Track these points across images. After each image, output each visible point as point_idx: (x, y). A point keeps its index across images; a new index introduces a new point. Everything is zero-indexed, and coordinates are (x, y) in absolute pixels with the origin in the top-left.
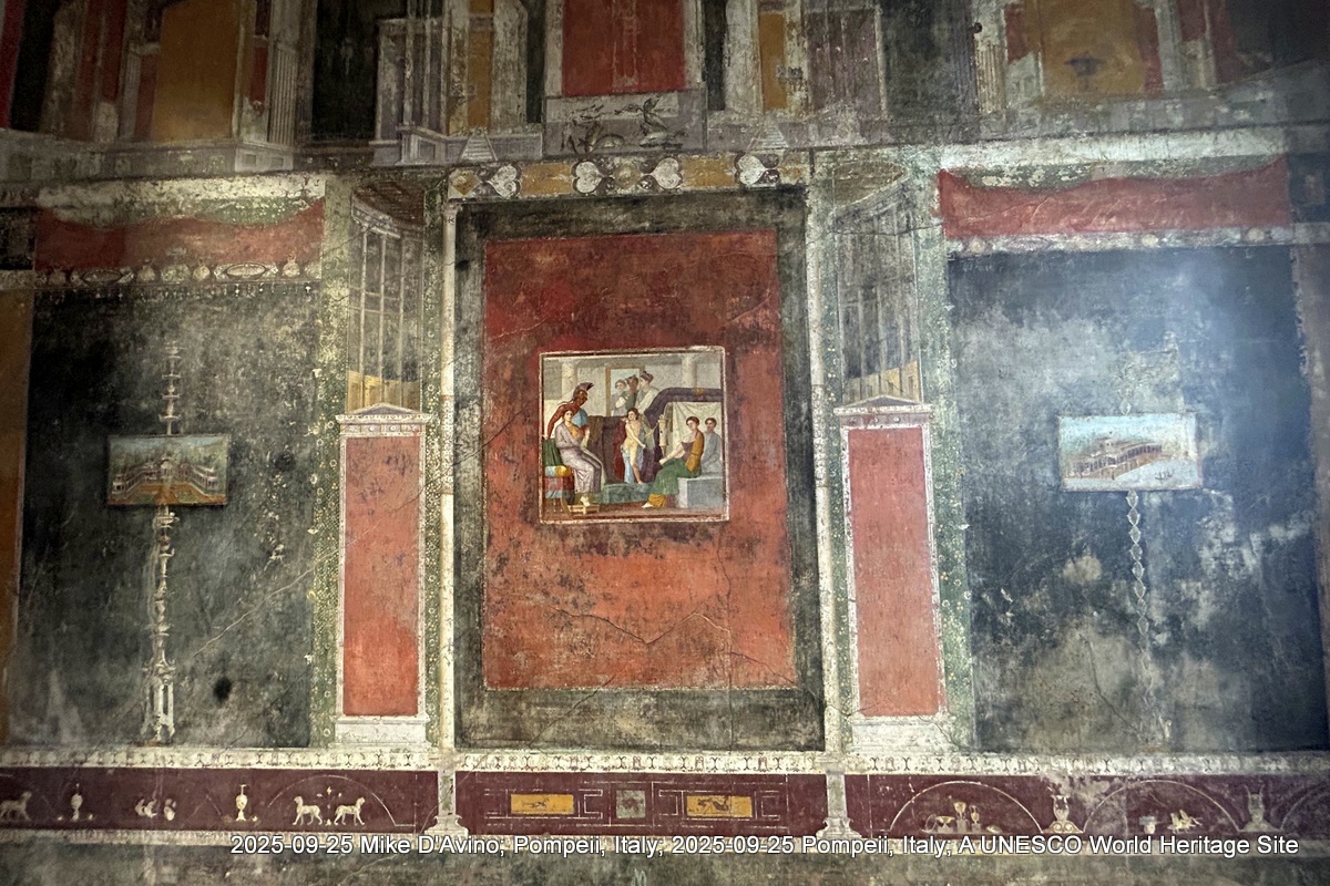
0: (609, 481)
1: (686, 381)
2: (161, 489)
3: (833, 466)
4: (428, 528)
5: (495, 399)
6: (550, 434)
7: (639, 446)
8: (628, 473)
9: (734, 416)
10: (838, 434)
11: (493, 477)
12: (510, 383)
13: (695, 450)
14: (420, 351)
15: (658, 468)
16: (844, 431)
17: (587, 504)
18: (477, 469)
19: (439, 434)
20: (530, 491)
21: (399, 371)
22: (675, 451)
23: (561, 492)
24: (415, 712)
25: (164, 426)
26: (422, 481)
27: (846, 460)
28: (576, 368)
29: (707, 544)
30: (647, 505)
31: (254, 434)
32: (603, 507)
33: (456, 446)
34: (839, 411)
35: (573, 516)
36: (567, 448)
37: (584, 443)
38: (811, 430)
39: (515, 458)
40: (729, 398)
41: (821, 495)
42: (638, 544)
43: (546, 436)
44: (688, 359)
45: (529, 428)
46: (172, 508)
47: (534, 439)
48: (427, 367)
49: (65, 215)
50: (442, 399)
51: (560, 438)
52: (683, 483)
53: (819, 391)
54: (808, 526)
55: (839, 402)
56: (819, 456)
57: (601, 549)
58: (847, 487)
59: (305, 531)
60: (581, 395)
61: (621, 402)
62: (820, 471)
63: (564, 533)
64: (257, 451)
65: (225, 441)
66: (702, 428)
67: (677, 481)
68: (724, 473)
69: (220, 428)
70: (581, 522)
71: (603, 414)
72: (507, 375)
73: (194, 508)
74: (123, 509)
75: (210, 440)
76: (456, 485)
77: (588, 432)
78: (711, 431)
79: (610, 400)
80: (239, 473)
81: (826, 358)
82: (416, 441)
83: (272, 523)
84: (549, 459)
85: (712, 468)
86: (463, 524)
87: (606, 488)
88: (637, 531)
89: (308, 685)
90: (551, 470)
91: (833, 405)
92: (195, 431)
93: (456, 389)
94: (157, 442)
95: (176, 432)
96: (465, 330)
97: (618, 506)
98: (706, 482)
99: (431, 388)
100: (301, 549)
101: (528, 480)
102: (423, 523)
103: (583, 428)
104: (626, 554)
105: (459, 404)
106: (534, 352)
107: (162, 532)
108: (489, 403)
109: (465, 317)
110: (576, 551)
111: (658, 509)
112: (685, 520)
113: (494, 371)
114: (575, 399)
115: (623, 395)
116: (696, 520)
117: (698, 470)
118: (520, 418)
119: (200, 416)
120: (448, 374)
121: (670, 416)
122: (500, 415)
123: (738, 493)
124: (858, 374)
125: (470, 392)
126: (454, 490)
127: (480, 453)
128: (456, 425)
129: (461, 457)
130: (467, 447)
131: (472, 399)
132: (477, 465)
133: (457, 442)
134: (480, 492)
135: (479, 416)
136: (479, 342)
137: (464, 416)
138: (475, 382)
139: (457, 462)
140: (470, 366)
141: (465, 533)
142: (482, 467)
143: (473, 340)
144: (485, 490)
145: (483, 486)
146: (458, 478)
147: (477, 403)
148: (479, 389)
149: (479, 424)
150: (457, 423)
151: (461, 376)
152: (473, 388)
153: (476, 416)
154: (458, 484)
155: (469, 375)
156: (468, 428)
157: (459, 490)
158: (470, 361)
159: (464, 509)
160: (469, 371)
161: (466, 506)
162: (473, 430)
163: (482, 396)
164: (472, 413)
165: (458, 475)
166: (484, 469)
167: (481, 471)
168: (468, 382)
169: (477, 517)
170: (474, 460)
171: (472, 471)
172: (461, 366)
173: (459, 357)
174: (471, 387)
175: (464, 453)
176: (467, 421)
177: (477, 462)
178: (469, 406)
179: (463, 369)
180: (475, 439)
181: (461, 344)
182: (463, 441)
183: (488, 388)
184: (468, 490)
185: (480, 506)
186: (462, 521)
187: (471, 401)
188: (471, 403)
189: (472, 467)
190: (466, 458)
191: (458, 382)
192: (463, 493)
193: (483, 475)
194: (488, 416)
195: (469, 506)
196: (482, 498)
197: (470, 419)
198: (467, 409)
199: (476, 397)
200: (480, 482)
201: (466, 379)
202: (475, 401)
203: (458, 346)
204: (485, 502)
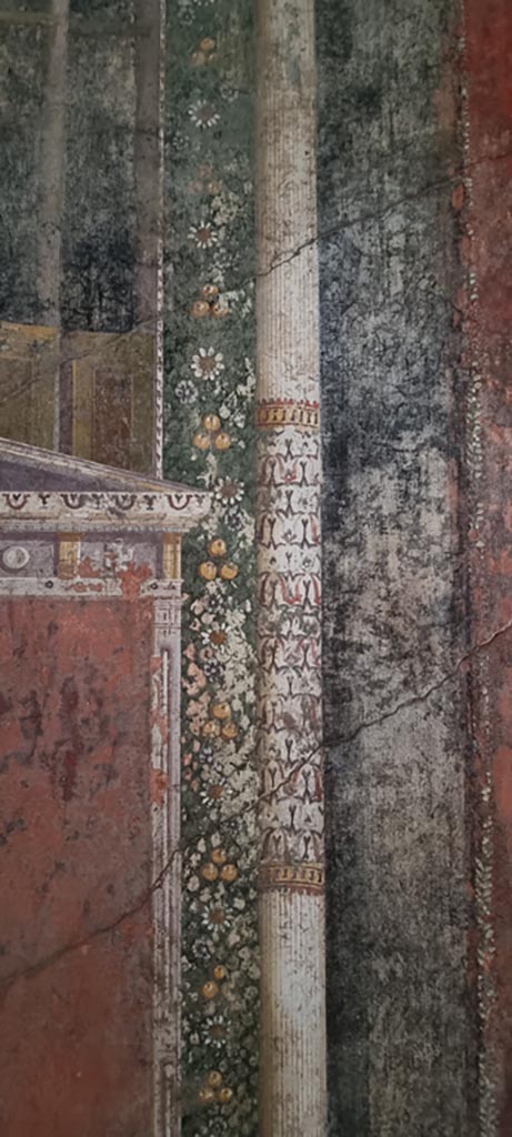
19: (249, 588)
21: (49, 282)
26: (165, 823)
33: (337, 650)
48: (187, 263)
50: (260, 418)
76: (339, 850)
82: (132, 619)
93: (333, 375)
99: (203, 364)
105: (350, 447)
120: (292, 299)
125: (399, 389)
126: (328, 870)
127: (456, 686)
128: (336, 548)
129: (366, 703)
130: (390, 658)
131: (409, 421)
132: (441, 745)
133: (340, 628)
134: (459, 882)
135: (447, 508)
136: (438, 158)
137: (375, 504)
138: (425, 341)
139: (342, 729)
140: (396, 264)
141: (389, 1090)
142: (467, 758)
143: (405, 146)
144: (485, 872)
145: (474, 850)
146: (350, 812)
147: (434, 442)
148: (448, 373)
149: (450, 541)
150: (338, 536)
151: (353, 312)
152: (417, 369)
153: (433, 507)
154: (350, 840)
155: (396, 307)
156: (393, 562)
157: (352, 874)
158: (398, 241)
159: (381, 966)
160: (394, 290)
161: (387, 953)
162: (421, 572)
163: (461, 409)
164: (413, 490)
165: (349, 794)
166: (478, 764)
167: (462, 775)
168: (390, 343)
169: (450, 1010)
170: (424, 724)
171: (415, 774)
172: (356, 263)
173: (347, 224)
174: (408, 365)
175: (380, 684)
176: (389, 526)
177: (440, 731)
178: (398, 456)
179: (364, 277)
180: (429, 620)
181: (349, 163)
182: (369, 628)
183: (492, 370)
184: (397, 870)
185: (459, 951)
186: (370, 1028)
187: (406, 435)
188: (407, 441)
189: (415, 755)
190: (386, 709)
191: (343, 338)
192: (375, 886)
193: (473, 797)
194: (493, 507)
195: (406, 950)
196: (473, 913)
197: (406, 519)
198: (391, 469)
199: (432, 412)
200: (459, 832)
201: (377, 328)
202: (428, 432)
203: (336, 175)
204: (489, 935)
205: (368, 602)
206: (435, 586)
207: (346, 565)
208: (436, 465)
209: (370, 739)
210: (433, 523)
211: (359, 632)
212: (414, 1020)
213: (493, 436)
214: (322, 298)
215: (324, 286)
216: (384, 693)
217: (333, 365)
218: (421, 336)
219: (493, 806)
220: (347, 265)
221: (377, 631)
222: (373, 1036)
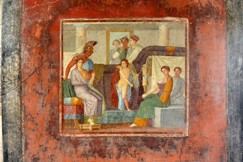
0: (108, 109)
1: (161, 42)
5: (29, 50)
6: (67, 75)
7: (128, 85)
8: (120, 103)
9: (193, 66)
11: (29, 105)
12: (40, 40)
15: (141, 100)
17: (92, 123)
18: (18, 99)
20: (53, 114)
22: (152, 89)
23: (74, 115)
28: (86, 30)
29: (173, 152)
30: (133, 125)
33: (3, 82)
35: (83, 131)
36: (79, 85)
37: (91, 82)
39: (43, 92)
40: (190, 54)
42: (126, 151)
43: (64, 77)
44: (163, 27)
45: (52, 71)
47: (55, 78)
51: (74, 78)
52: (158, 111)
60: (89, 48)
63: (76, 143)
66: (172, 73)
67: (154, 109)
68: (186, 104)
70: (88, 135)
71: (104, 63)
72: (38, 34)
77: (93, 75)
78: (177, 76)
84: (66, 93)
85: (178, 101)
90: (68, 100)
93: (3, 44)
96: (10, 3)
97: (113, 126)
98: (173, 110)
101: (52, 107)
103: (90, 72)
105: (5, 54)
106: (56, 18)
111: (141, 128)
112: (159, 135)
114: (85, 52)
115: (118, 50)
116: (166, 136)
118: (46, 64)
122: (32, 62)
123: (195, 118)
125: (12, 45)
126: (2, 112)
127: (19, 87)
128: (3, 68)
129: (7, 90)
130: (10, 83)
131: (13, 50)
132: (17, 95)
133: (4, 79)
134: (19, 114)
135: (18, 62)
136: (19, 11)
137: (8, 62)
138: (16, 39)
139: (4, 93)
140: (12, 27)
141: (10, 141)
142: (20, 97)
143: (15, 10)
144: (23, 112)
145: (21, 110)
146: (5, 104)
147: (17, 53)
148: (19, 43)
149: (18, 67)
150: (3, 66)
151: (6, 35)
152: (14, 43)
153: (16, 62)
154: (5, 108)
155: (12, 34)
156: (11, 70)
157: (5, 113)
158: (13, 24)
159: (9, 125)
160: (12, 31)
161: (10, 123)
162: (14, 71)
163: (20, 48)
164: (14, 60)
165: (5, 102)
166: (22, 98)
167: (20, 99)
168: (11, 39)
169: (18, 131)
170: (15, 92)
171: (13, 99)
172: (7, 27)
173: (6, 22)
174: (13, 42)
175: (9, 87)
176: (10, 65)
177: (17, 93)
178: (12, 55)
179: (8, 29)
180: (15, 78)
181: (7, 12)
182: (7, 79)
183: (25, 43)
184: (11, 112)
185: (19, 123)
186: (8, 133)
187: (13, 52)
188: (13, 53)
189: (13, 97)
190: (10, 90)
191: (5, 38)
192: (8, 114)
193: (21, 102)
194: (24, 62)
195: (12, 123)
196: (21, 118)
197: (12, 64)
198: (11, 57)
199: (16, 49)
200: (19, 107)
201: (9, 37)
202: (16, 52)
203: (5, 14)
204: (23, 121)
205: (7, 76)
206: (16, 73)
207: (4, 70)
208: (17, 56)
209: (7, 94)
210: (16, 65)
211: (6, 80)
212: (14, 132)
213: (25, 52)
214: (2, 33)
215: (2, 31)
216: (9, 88)
217: (3, 42)
218: (15, 38)
219: (24, 104)
220: (5, 28)
221: (8, 80)
222: (8, 134)
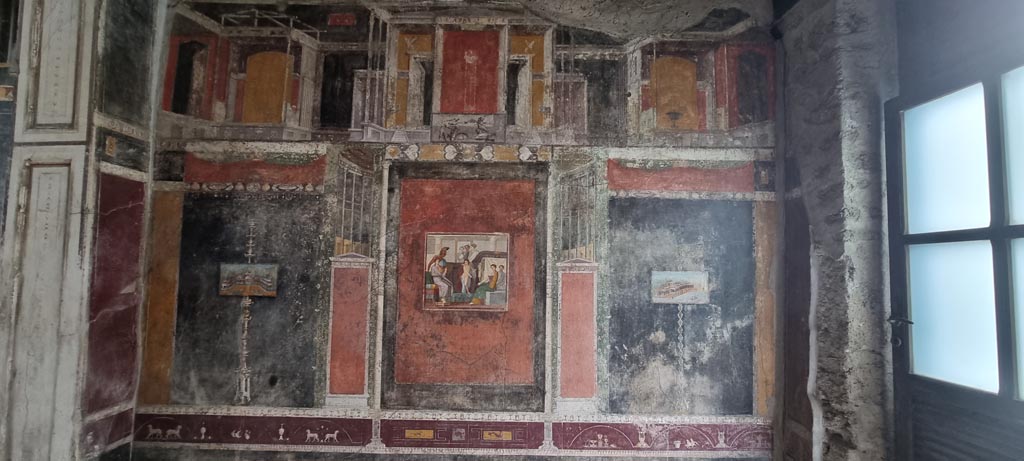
1: (491, 248)
2: (245, 289)
3: (555, 288)
4: (371, 310)
5: (404, 252)
6: (429, 269)
7: (469, 277)
8: (463, 289)
9: (512, 265)
10: (557, 274)
11: (403, 289)
12: (412, 246)
13: (494, 279)
14: (370, 229)
15: (477, 287)
16: (560, 273)
17: (444, 302)
18: (395, 284)
19: (378, 268)
20: (419, 295)
21: (360, 238)
22: (485, 279)
24: (363, 393)
25: (247, 259)
26: (369, 289)
27: (560, 286)
28: (442, 240)
29: (497, 321)
30: (471, 303)
31: (290, 264)
32: (452, 304)
33: (386, 274)
34: (558, 264)
35: (438, 307)
36: (437, 276)
37: (444, 274)
38: (545, 272)
39: (412, 280)
40: (510, 256)
41: (549, 301)
42: (467, 320)
43: (427, 270)
44: (493, 238)
45: (419, 266)
46: (250, 297)
47: (421, 271)
48: (373, 237)
49: (199, 156)
50: (379, 252)
51: (433, 271)
52: (488, 294)
53: (550, 255)
54: (542, 314)
55: (558, 260)
56: (549, 284)
57: (450, 323)
58: (560, 298)
59: (313, 310)
60: (443, 252)
61: (462, 256)
62: (549, 291)
63: (433, 314)
64: (291, 272)
65: (276, 267)
66: (498, 269)
67: (485, 293)
68: (506, 290)
69: (274, 261)
72: (410, 242)
73: (260, 297)
74: (227, 297)
75: (269, 266)
76: (385, 292)
77: (446, 270)
78: (501, 271)
79: (457, 255)
80: (282, 282)
81: (554, 240)
82: (367, 270)
83: (297, 307)
85: (501, 288)
86: (388, 309)
87: (453, 295)
88: (466, 314)
89: (313, 380)
90: (429, 286)
91: (556, 261)
92: (262, 262)
93: (386, 248)
94: (243, 266)
95: (252, 262)
96: (391, 220)
97: (458, 303)
99: (375, 246)
100: (312, 318)
101: (418, 290)
102: (369, 308)
103: (444, 267)
104: (461, 324)
105: (388, 255)
106: (423, 231)
107: (245, 308)
108: (401, 254)
109: (392, 214)
110: (439, 323)
111: (477, 305)
112: (488, 310)
113: (404, 239)
114: (441, 253)
115: (463, 253)
116: (493, 311)
117: (495, 288)
118: (415, 262)
119: (265, 255)
120: (383, 240)
121: (483, 264)
122: (406, 260)
123: (513, 299)
124: (568, 248)
127: (397, 277)
130: (390, 274)
131: (393, 252)
136: (397, 227)
140: (393, 237)
141: (389, 313)
143: (394, 225)
144: (398, 294)
148: (397, 248)
149: (396, 264)
153: (395, 260)
155: (393, 241)
156: (391, 265)
162: (394, 266)
163: (398, 251)
165: (386, 287)
166: (398, 284)
169: (394, 306)
170: (393, 280)
171: (392, 285)
174: (393, 247)
176: (391, 262)
178: (392, 255)
180: (394, 271)
182: (389, 271)
183: (401, 247)
185: (395, 301)
190: (390, 279)
192: (388, 295)
193: (397, 287)
194: (401, 260)
195: (391, 301)
196: (397, 297)
200: (396, 290)
201: (391, 243)
208: (396, 256)
209: (388, 282)
212: (391, 307)
218: (395, 244)
219: (400, 288)
